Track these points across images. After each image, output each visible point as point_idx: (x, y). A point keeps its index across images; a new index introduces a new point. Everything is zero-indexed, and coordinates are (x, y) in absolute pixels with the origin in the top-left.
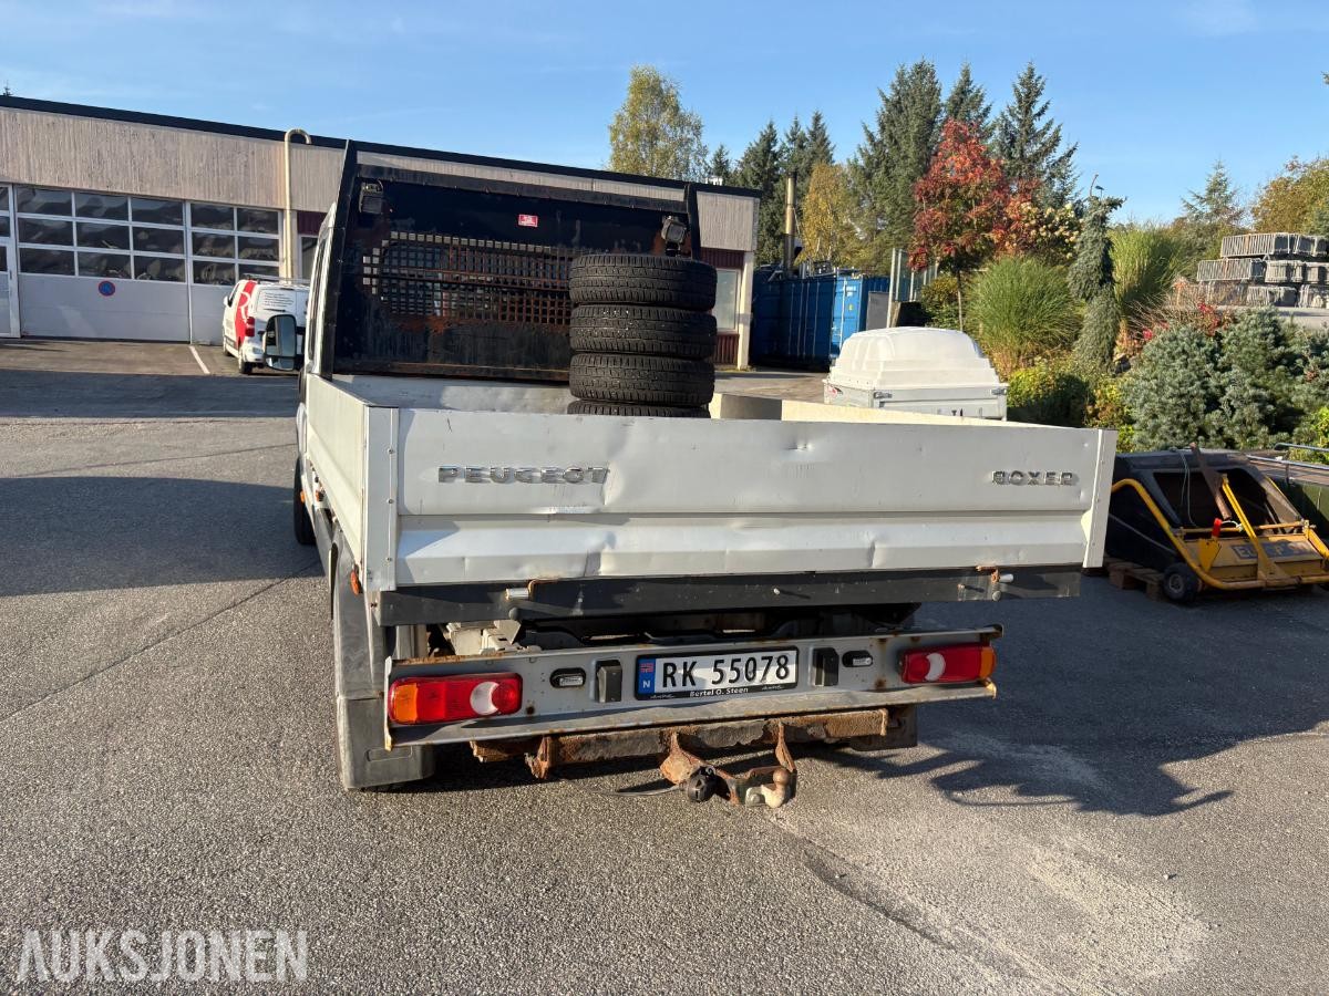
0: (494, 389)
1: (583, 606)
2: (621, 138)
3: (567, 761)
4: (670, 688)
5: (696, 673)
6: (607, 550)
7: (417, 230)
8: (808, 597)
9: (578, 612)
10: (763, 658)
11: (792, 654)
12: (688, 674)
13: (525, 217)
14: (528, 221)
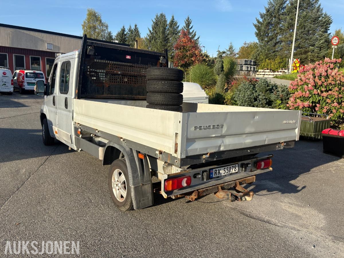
0: (120, 101)
1: (216, 158)
2: (85, 28)
3: (201, 196)
4: (216, 176)
5: (221, 172)
6: (222, 144)
7: (101, 59)
8: (253, 152)
9: (215, 160)
10: (232, 167)
11: (237, 165)
12: (219, 172)
13: (128, 56)
14: (128, 57)
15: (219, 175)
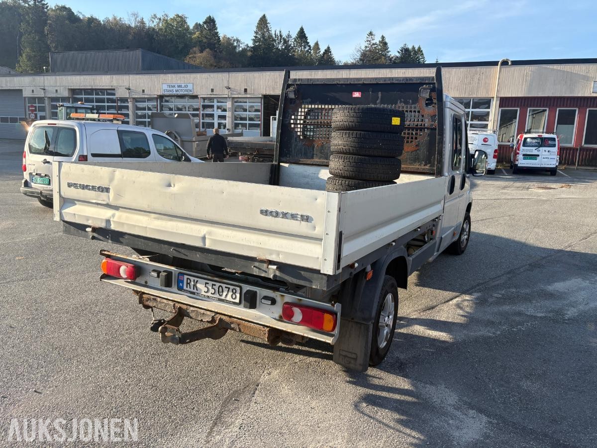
4: (188, 289)
5: (198, 285)
10: (226, 287)
12: (194, 286)
13: (355, 93)
14: (357, 95)
15: (195, 291)
